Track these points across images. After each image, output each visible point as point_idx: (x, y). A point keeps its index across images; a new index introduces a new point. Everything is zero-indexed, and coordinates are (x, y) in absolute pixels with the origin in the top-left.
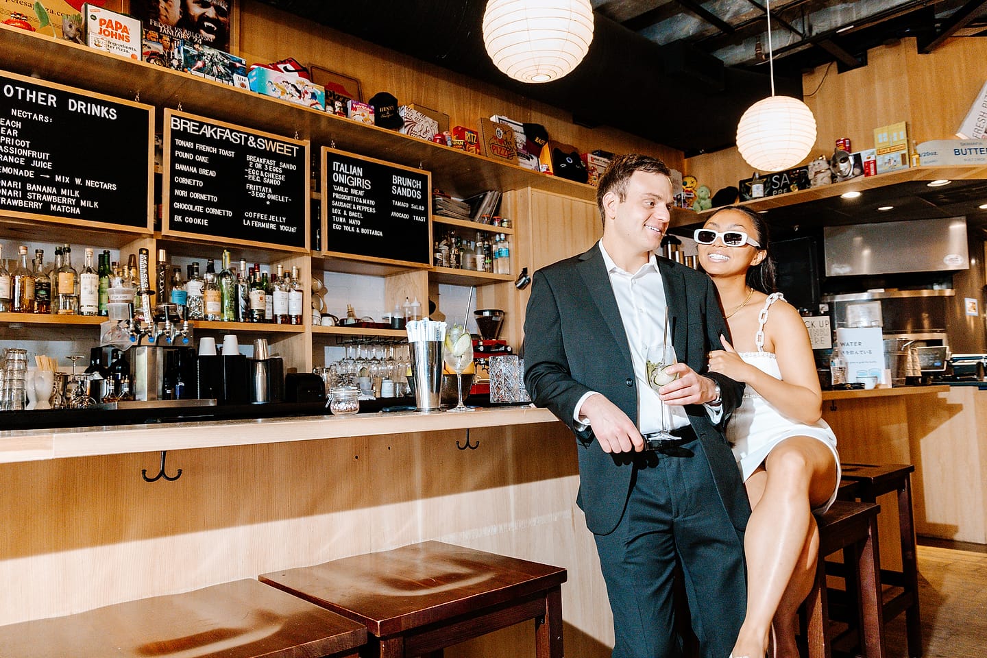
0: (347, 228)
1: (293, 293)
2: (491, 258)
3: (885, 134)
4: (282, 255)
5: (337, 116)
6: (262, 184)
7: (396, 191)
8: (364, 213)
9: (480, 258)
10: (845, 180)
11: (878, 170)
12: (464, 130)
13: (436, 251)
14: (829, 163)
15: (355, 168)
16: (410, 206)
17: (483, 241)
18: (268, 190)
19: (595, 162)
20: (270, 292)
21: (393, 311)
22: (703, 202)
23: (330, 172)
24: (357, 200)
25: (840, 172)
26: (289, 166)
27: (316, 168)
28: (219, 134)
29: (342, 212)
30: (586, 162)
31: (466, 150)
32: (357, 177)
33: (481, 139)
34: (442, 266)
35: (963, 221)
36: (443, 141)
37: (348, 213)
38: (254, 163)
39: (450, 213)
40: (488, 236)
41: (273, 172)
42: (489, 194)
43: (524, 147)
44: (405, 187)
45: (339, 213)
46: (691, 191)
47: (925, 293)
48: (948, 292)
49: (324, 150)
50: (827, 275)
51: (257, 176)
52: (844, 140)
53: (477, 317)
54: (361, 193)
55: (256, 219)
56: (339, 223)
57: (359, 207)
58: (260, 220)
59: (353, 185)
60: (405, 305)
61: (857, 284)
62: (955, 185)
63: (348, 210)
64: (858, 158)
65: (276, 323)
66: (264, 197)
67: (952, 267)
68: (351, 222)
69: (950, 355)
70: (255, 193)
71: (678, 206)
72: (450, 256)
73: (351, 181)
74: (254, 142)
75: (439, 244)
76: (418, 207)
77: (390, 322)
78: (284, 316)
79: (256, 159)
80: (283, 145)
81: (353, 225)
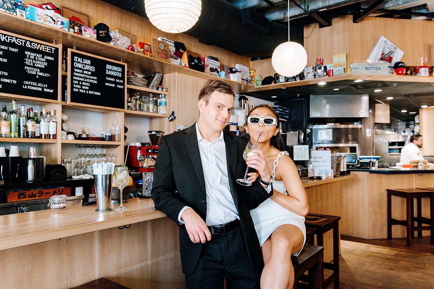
0: (81, 91)
1: (51, 122)
2: (157, 106)
3: (337, 58)
4: (46, 103)
5: (76, 35)
6: (34, 67)
7: (108, 73)
8: (91, 83)
9: (151, 106)
10: (320, 77)
11: (334, 74)
12: (144, 44)
13: (128, 102)
14: (313, 69)
15: (86, 60)
16: (115, 80)
17: (153, 97)
18: (37, 70)
19: (209, 62)
20: (38, 122)
21: (106, 131)
22: (258, 82)
23: (73, 62)
24: (87, 76)
25: (318, 73)
26: (50, 58)
27: (65, 59)
28: (9, 39)
29: (79, 83)
30: (204, 62)
31: (144, 54)
32: (87, 65)
33: (152, 49)
34: (131, 110)
35: (367, 96)
36: (133, 49)
37: (82, 83)
38: (30, 56)
39: (137, 84)
40: (156, 95)
41: (40, 61)
42: (157, 74)
43: (175, 54)
44: (113, 71)
45: (77, 83)
46: (253, 77)
47: (351, 126)
48: (360, 126)
49: (69, 51)
50: (310, 117)
51: (31, 62)
52: (320, 59)
53: (149, 134)
54: (90, 73)
55: (30, 85)
56: (77, 88)
57: (88, 80)
58: (32, 86)
59: (85, 69)
60: (112, 129)
61: (323, 121)
62: (365, 82)
64: (325, 68)
65: (42, 138)
66: (35, 74)
67: (362, 116)
68: (83, 87)
69: (359, 156)
70: (30, 71)
71: (247, 84)
72: (136, 105)
73: (84, 67)
74: (29, 44)
75: (130, 99)
76: (120, 81)
77: (104, 137)
78: (46, 134)
79: (31, 53)
80: (46, 47)
81: (85, 89)
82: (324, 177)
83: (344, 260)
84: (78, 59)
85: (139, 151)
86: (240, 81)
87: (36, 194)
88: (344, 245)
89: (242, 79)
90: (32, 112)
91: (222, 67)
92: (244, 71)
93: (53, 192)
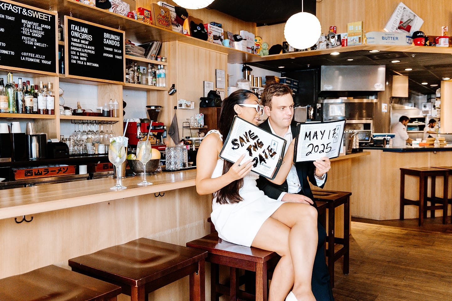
0: (79, 62)
1: (49, 97)
2: (156, 78)
3: (352, 26)
6: (31, 36)
7: (105, 42)
8: (88, 54)
9: (150, 78)
10: (333, 47)
11: (348, 44)
12: (144, 9)
13: (127, 74)
14: (326, 37)
15: (83, 28)
16: (113, 50)
17: (152, 69)
18: (35, 40)
19: (211, 28)
20: (36, 96)
21: (104, 106)
22: (264, 51)
23: (70, 30)
24: (84, 46)
25: (331, 43)
26: (46, 27)
28: (5, 7)
30: (207, 29)
31: (144, 22)
33: (152, 15)
34: (130, 82)
35: (384, 67)
36: (133, 17)
37: (79, 54)
38: (26, 24)
39: (134, 53)
40: (155, 66)
41: (37, 30)
42: (155, 43)
43: (175, 20)
44: (111, 40)
45: (75, 53)
46: (259, 45)
47: (365, 101)
48: (375, 101)
49: (66, 18)
50: (321, 90)
51: (28, 32)
52: (334, 27)
53: (148, 109)
54: (87, 43)
55: (28, 56)
56: (75, 59)
57: (86, 50)
58: (30, 57)
59: (82, 38)
60: (110, 104)
61: (335, 95)
62: (381, 52)
63: (80, 52)
64: (339, 36)
65: (40, 114)
66: (32, 44)
67: (377, 89)
68: (81, 58)
69: (373, 134)
70: (27, 42)
71: (252, 53)
72: (134, 77)
73: (81, 36)
74: (26, 12)
75: (128, 71)
76: (118, 51)
77: (102, 113)
78: (45, 110)
79: (27, 22)
80: (42, 14)
81: (83, 60)
84: (75, 27)
85: (139, 127)
86: (245, 50)
87: (42, 172)
89: (248, 48)
90: (29, 85)
91: (226, 35)
92: (250, 39)
93: (58, 170)
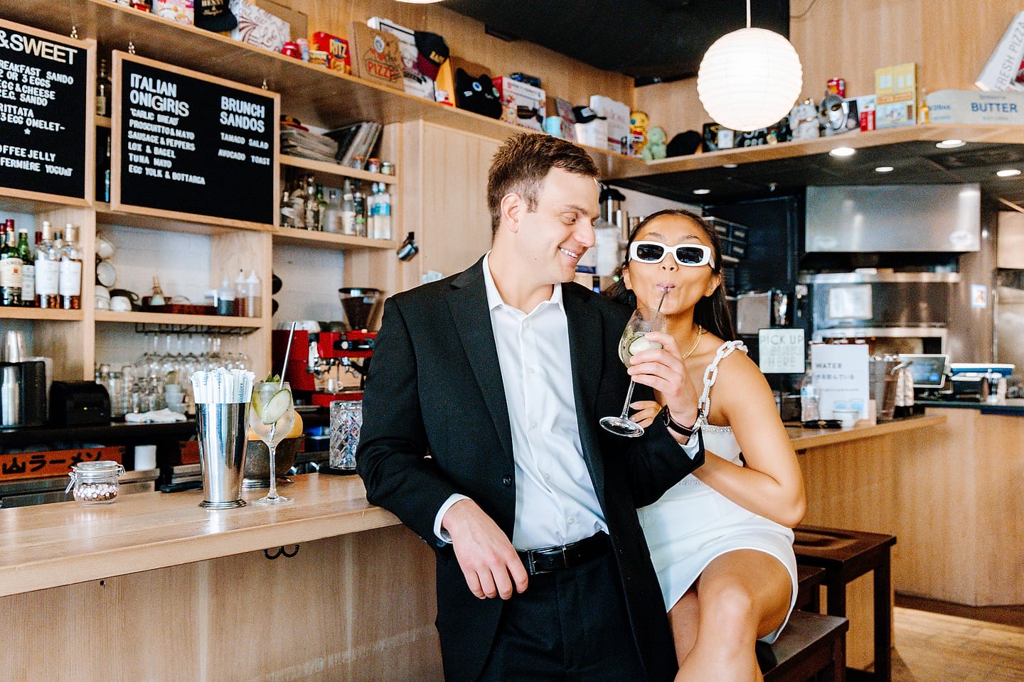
0: (150, 172)
1: (66, 262)
2: (365, 216)
3: (889, 77)
4: (51, 207)
5: (135, 11)
6: (18, 103)
7: (225, 120)
8: (177, 150)
9: (348, 216)
10: (837, 134)
11: (878, 123)
12: (328, 37)
13: (283, 205)
14: (817, 108)
15: (164, 83)
16: (247, 142)
17: (353, 192)
18: (28, 112)
19: (513, 89)
20: (29, 260)
21: (220, 288)
22: (655, 148)
23: (126, 88)
24: (167, 131)
25: (830, 122)
26: (61, 78)
27: (103, 81)
29: (144, 148)
30: (500, 90)
31: (329, 67)
32: (167, 97)
33: (352, 52)
34: (293, 227)
35: (975, 189)
36: (297, 53)
37: (152, 150)
38: (5, 71)
39: (307, 152)
40: (363, 186)
41: (35, 86)
42: (365, 126)
43: (416, 65)
44: (239, 114)
45: (140, 150)
46: (641, 134)
47: (925, 277)
48: (952, 277)
49: (117, 57)
50: (807, 250)
51: (9, 91)
52: (838, 81)
53: (343, 296)
54: (174, 121)
55: (7, 155)
56: (139, 164)
57: (169, 142)
58: (14, 157)
59: (161, 109)
60: (237, 281)
61: (843, 262)
62: (969, 148)
63: (152, 145)
64: (853, 105)
65: (39, 306)
66: (21, 123)
67: (958, 247)
68: (157, 162)
69: (950, 365)
70: (6, 116)
71: (622, 153)
72: (305, 213)
73: (158, 104)
74: (5, 39)
75: (290, 196)
76: (259, 144)
77: (216, 305)
78: (52, 296)
79: (9, 65)
80: (51, 45)
81: (161, 168)
82: (848, 422)
83: (904, 665)
84: (141, 81)
85: (314, 344)
86: (604, 146)
87: (24, 464)
88: (905, 620)
89: (610, 140)
90: (13, 231)
91: (552, 106)
92: (616, 117)
93: (73, 458)
